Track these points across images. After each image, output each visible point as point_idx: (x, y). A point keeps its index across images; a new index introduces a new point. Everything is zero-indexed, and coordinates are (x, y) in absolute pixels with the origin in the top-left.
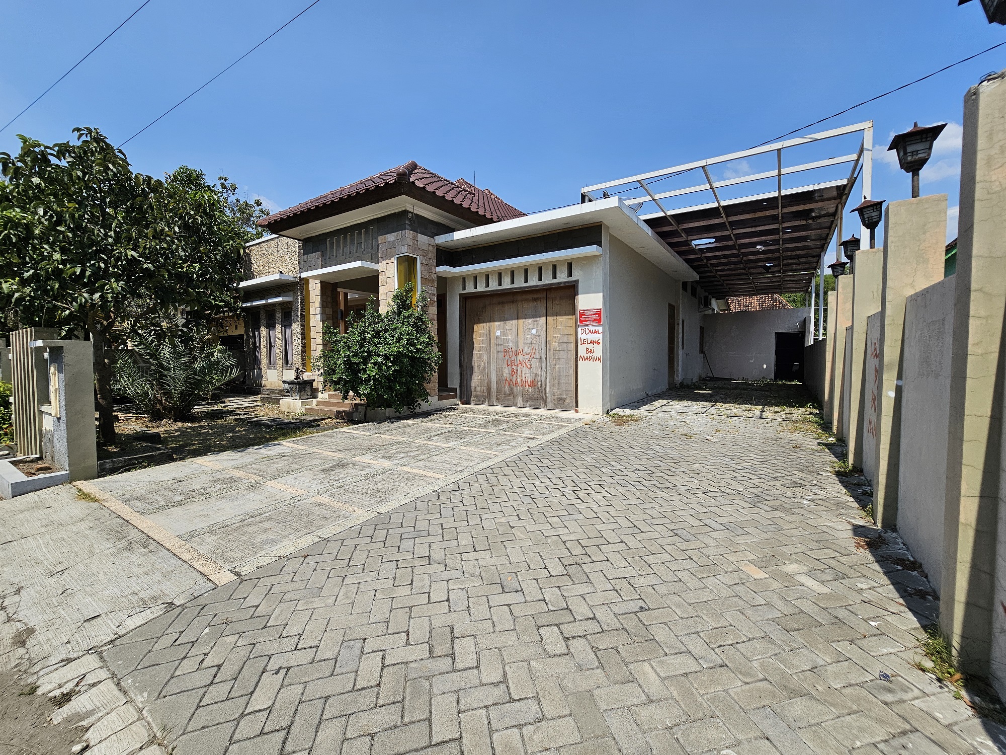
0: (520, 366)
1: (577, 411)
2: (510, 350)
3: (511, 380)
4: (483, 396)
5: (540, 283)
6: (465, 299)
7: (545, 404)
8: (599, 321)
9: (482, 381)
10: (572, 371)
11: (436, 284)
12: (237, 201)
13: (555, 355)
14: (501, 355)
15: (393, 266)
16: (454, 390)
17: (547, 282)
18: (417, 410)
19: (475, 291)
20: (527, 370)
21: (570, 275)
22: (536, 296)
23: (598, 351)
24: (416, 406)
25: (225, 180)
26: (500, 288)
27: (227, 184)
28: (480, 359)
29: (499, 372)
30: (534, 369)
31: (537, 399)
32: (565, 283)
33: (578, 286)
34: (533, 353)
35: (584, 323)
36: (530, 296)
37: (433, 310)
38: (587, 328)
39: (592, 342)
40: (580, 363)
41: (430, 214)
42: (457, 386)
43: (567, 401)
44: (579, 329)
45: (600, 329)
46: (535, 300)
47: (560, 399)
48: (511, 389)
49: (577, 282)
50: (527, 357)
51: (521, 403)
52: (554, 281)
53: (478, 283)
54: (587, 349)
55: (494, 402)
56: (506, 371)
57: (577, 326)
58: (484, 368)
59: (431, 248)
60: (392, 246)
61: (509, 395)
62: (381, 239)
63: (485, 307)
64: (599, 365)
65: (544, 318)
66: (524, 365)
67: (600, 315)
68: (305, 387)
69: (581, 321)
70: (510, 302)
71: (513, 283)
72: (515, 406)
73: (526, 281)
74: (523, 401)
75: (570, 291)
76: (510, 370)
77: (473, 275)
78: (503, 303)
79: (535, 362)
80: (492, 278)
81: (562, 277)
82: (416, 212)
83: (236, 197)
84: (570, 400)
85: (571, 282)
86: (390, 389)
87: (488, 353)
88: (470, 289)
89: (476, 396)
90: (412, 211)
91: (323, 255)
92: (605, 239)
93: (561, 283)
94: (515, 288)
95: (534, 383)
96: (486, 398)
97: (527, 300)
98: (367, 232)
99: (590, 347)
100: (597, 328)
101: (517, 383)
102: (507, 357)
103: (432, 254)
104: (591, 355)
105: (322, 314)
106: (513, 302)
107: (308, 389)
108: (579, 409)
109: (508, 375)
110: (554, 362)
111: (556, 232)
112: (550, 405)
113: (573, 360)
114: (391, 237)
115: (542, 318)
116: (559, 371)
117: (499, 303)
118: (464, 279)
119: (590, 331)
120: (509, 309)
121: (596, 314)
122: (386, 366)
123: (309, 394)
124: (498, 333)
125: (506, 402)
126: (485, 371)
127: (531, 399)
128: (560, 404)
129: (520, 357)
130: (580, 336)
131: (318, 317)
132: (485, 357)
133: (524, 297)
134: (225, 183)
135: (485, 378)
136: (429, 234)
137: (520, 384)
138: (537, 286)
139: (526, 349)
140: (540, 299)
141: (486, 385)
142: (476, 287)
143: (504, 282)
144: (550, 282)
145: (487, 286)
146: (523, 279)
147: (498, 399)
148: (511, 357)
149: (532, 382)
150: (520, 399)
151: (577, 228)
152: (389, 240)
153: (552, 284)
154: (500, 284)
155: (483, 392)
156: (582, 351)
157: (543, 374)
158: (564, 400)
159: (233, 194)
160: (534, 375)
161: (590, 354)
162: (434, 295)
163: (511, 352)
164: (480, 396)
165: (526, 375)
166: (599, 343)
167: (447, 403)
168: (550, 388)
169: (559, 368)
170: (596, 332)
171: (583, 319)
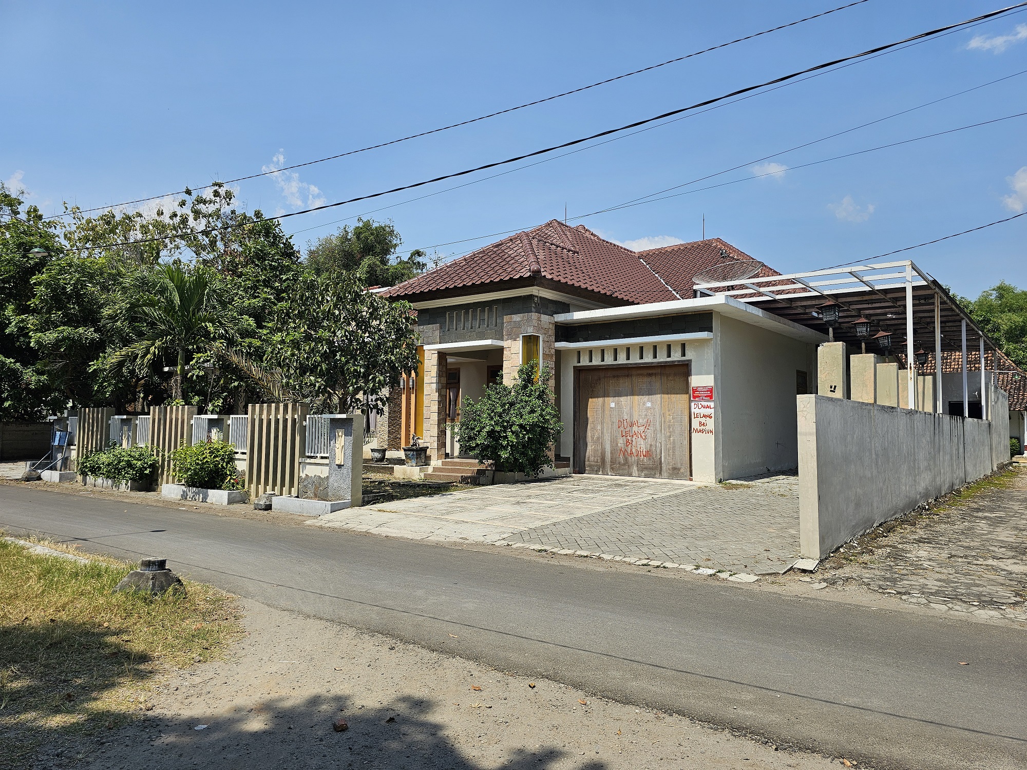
0: (635, 436)
1: (691, 480)
2: (625, 421)
3: (626, 450)
4: (597, 465)
5: (655, 360)
6: (579, 371)
7: (660, 473)
8: (711, 397)
9: (595, 451)
10: (686, 442)
11: (554, 359)
12: (232, 213)
13: (669, 427)
14: (616, 426)
15: (518, 344)
16: (568, 459)
17: (662, 360)
18: (541, 475)
19: (590, 364)
20: (642, 441)
21: (684, 355)
22: (650, 372)
23: (710, 424)
24: (540, 472)
25: (220, 185)
26: (615, 363)
27: (222, 191)
28: (594, 428)
29: (614, 442)
30: (649, 440)
31: (652, 469)
32: (679, 361)
33: (691, 365)
34: (647, 425)
35: (697, 399)
36: (645, 372)
37: (552, 383)
38: (699, 403)
39: (704, 416)
40: (693, 435)
41: (551, 295)
42: (570, 455)
43: (682, 470)
44: (693, 404)
45: (712, 404)
46: (650, 375)
47: (674, 469)
48: (626, 459)
49: (690, 361)
50: (642, 428)
51: (636, 472)
52: (669, 359)
53: (593, 358)
54: (700, 423)
55: (609, 472)
56: (621, 442)
57: (690, 401)
58: (598, 438)
59: (551, 326)
60: (518, 325)
61: (624, 465)
62: (506, 318)
63: (600, 379)
64: (712, 437)
65: (659, 396)
66: (639, 436)
67: (711, 392)
68: (420, 454)
69: (694, 397)
70: (625, 376)
71: (628, 358)
72: (630, 475)
73: (641, 358)
74: (638, 471)
75: (684, 369)
76: (625, 440)
77: (588, 350)
78: (618, 376)
79: (650, 433)
80: (608, 354)
81: (676, 356)
82: (540, 295)
83: (231, 207)
84: (684, 470)
85: (684, 361)
86: (524, 454)
87: (602, 423)
88: (585, 362)
89: (590, 466)
90: (537, 294)
91: (441, 328)
92: (715, 324)
93: (675, 361)
94: (631, 364)
95: (648, 454)
96: (600, 467)
97: (642, 375)
98: (490, 310)
99: (703, 420)
100: (709, 404)
101: (632, 453)
102: (622, 429)
103: (552, 332)
104: (704, 428)
105: (438, 383)
106: (628, 376)
107: (423, 456)
108: (693, 477)
109: (623, 445)
110: (668, 434)
111: (670, 315)
112: (665, 474)
113: (687, 432)
114: (517, 318)
115: (657, 396)
116: (674, 443)
117: (614, 377)
118: (579, 353)
119: (702, 406)
120: (624, 383)
121: (707, 391)
122: (522, 434)
123: (423, 461)
124: (613, 405)
125: (621, 472)
126: (599, 440)
127: (646, 468)
128: (675, 473)
129: (635, 428)
130: (693, 410)
131: (434, 386)
132: (599, 427)
133: (639, 372)
134: (220, 190)
135: (599, 448)
136: (549, 313)
137: (635, 454)
138: (652, 363)
139: (641, 421)
140: (655, 374)
141: (600, 455)
142: (591, 361)
143: (619, 358)
144: (665, 360)
145: (603, 360)
146: (638, 356)
147: (612, 469)
148: (626, 427)
149: (647, 452)
150: (635, 468)
151: (690, 313)
152: (514, 320)
153: (666, 362)
154: (616, 359)
155: (597, 462)
156: (695, 424)
157: (658, 444)
158: (679, 469)
159: (228, 204)
160: (649, 446)
161: (702, 427)
162: (552, 368)
163: (625, 423)
164: (593, 466)
165: (641, 445)
166: (711, 417)
167: (561, 471)
168: (665, 458)
169: (674, 440)
170: (708, 407)
171: (696, 395)
